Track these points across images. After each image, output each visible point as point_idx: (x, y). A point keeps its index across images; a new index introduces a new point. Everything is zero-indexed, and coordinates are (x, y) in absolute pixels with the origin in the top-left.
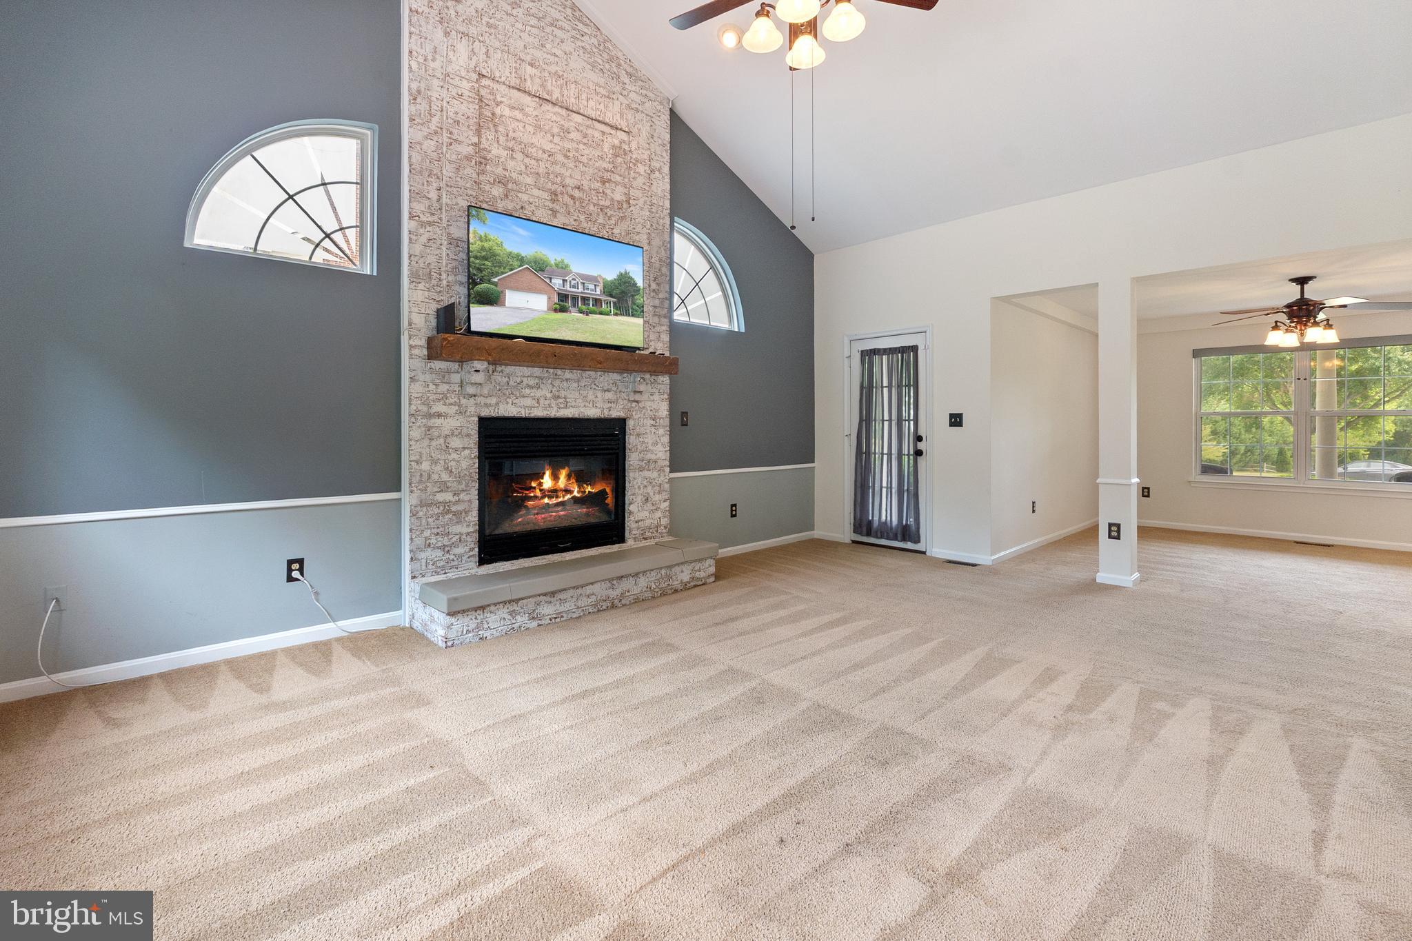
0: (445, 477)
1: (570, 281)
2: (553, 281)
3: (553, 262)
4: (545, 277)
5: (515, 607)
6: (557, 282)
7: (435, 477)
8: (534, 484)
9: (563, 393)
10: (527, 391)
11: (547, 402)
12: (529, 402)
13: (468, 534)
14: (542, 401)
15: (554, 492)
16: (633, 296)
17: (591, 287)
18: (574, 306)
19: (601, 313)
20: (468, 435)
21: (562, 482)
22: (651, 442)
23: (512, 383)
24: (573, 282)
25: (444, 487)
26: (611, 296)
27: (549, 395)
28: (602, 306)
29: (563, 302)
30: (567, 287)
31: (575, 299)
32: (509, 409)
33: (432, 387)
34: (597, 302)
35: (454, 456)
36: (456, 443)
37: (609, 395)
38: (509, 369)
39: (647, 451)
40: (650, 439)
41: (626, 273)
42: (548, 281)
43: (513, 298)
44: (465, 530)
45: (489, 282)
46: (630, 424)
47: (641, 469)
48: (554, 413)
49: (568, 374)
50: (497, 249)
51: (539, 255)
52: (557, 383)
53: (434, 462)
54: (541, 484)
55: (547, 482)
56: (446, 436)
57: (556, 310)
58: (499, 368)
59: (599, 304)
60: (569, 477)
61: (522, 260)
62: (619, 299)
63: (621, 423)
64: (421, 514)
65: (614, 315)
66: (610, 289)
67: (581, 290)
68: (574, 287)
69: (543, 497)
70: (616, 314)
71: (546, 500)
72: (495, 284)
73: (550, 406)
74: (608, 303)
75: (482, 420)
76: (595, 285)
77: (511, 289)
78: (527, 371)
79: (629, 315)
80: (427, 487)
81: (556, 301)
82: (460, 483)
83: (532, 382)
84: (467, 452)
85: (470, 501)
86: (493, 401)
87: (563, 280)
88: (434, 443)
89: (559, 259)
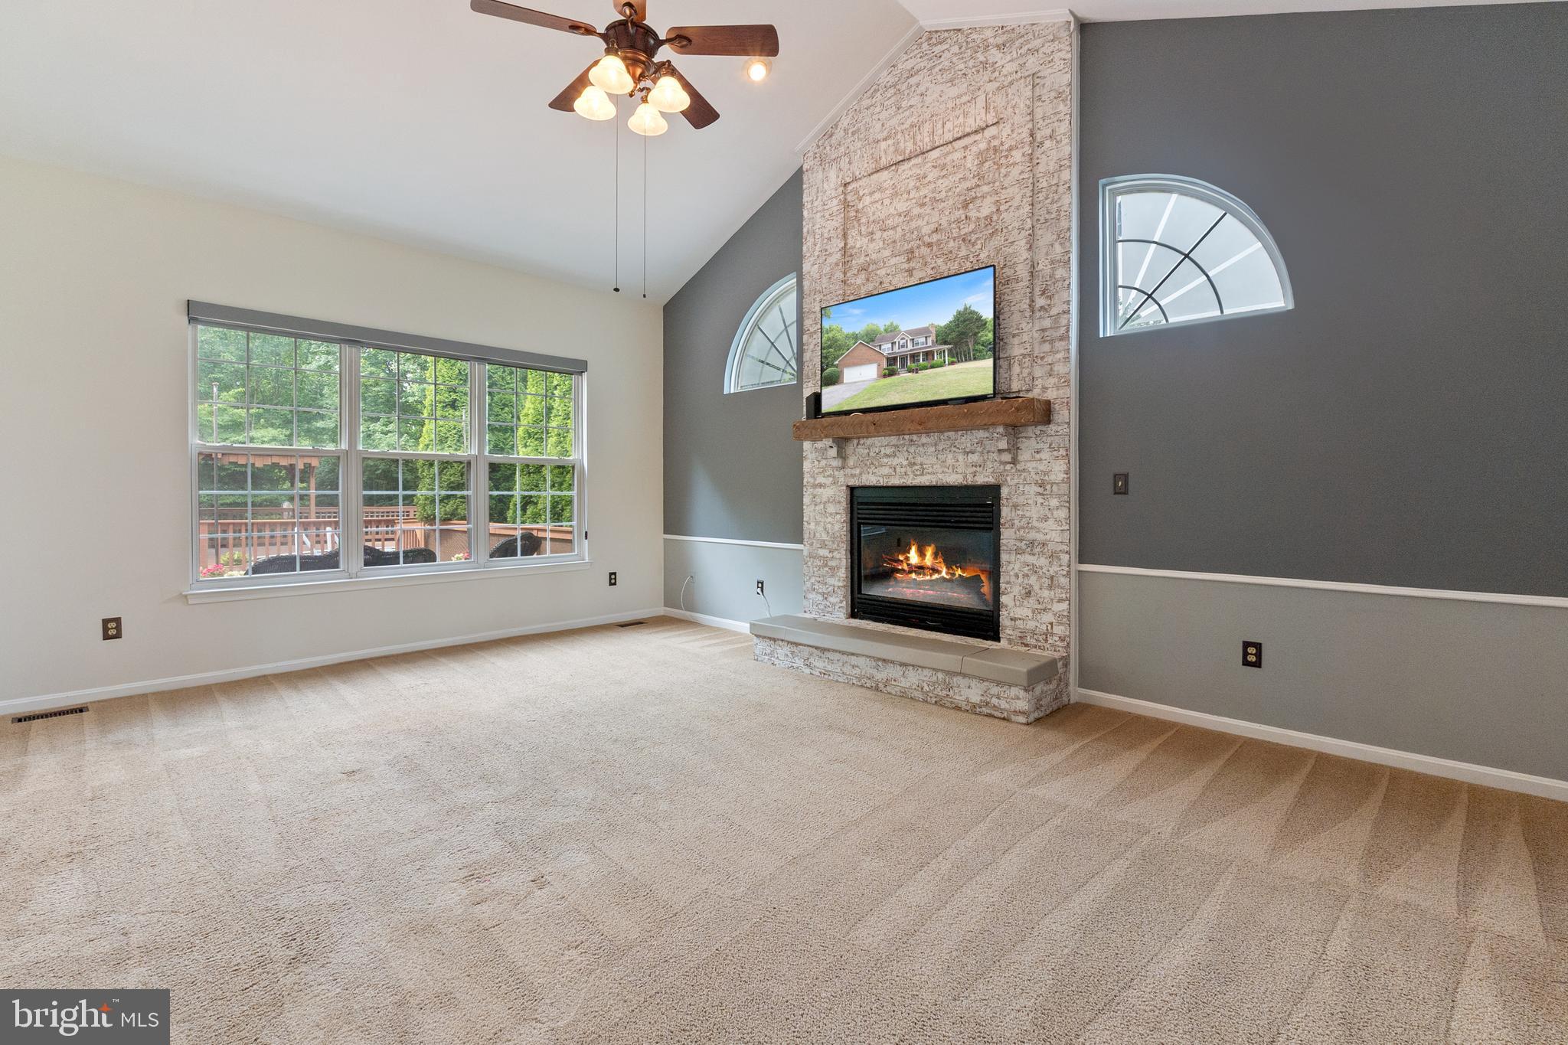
0: (824, 536)
1: (899, 342)
2: (883, 347)
3: (882, 330)
4: (875, 347)
5: (794, 649)
6: (886, 349)
7: (818, 535)
8: (901, 558)
9: (919, 460)
10: (885, 460)
11: (903, 470)
12: (886, 471)
13: (839, 587)
14: (898, 470)
15: (920, 569)
16: (975, 334)
17: (923, 340)
18: (903, 367)
19: (932, 367)
20: (839, 502)
21: (929, 560)
22: (1035, 516)
23: (872, 454)
24: (902, 342)
25: (823, 545)
26: (945, 343)
27: (905, 463)
28: (933, 359)
29: (892, 366)
30: (896, 349)
31: (904, 358)
32: (871, 479)
33: (816, 463)
34: (928, 355)
35: (830, 519)
36: (831, 509)
37: (974, 458)
38: (869, 441)
39: (1028, 527)
40: (1034, 512)
41: (966, 309)
42: (877, 349)
43: (850, 375)
44: (838, 584)
45: (833, 365)
46: (1004, 492)
47: (1019, 552)
48: (910, 481)
49: (924, 439)
50: (838, 336)
51: (871, 327)
52: (912, 449)
53: (817, 523)
54: (907, 559)
55: (914, 557)
56: (825, 503)
57: (885, 376)
58: (862, 442)
59: (930, 357)
60: (935, 555)
61: (856, 337)
62: (956, 344)
63: (994, 490)
64: (809, 564)
65: (949, 364)
66: (943, 337)
67: (910, 347)
68: (903, 347)
69: (910, 572)
70: (952, 363)
71: (913, 576)
72: (837, 366)
73: (906, 474)
74: (941, 353)
75: (852, 489)
76: (926, 337)
77: (849, 365)
78: (885, 440)
79: (970, 360)
80: (813, 543)
81: (885, 366)
82: (833, 542)
83: (889, 451)
84: (838, 516)
85: (840, 559)
86: (857, 471)
87: (892, 343)
88: (817, 508)
89: (888, 323)
